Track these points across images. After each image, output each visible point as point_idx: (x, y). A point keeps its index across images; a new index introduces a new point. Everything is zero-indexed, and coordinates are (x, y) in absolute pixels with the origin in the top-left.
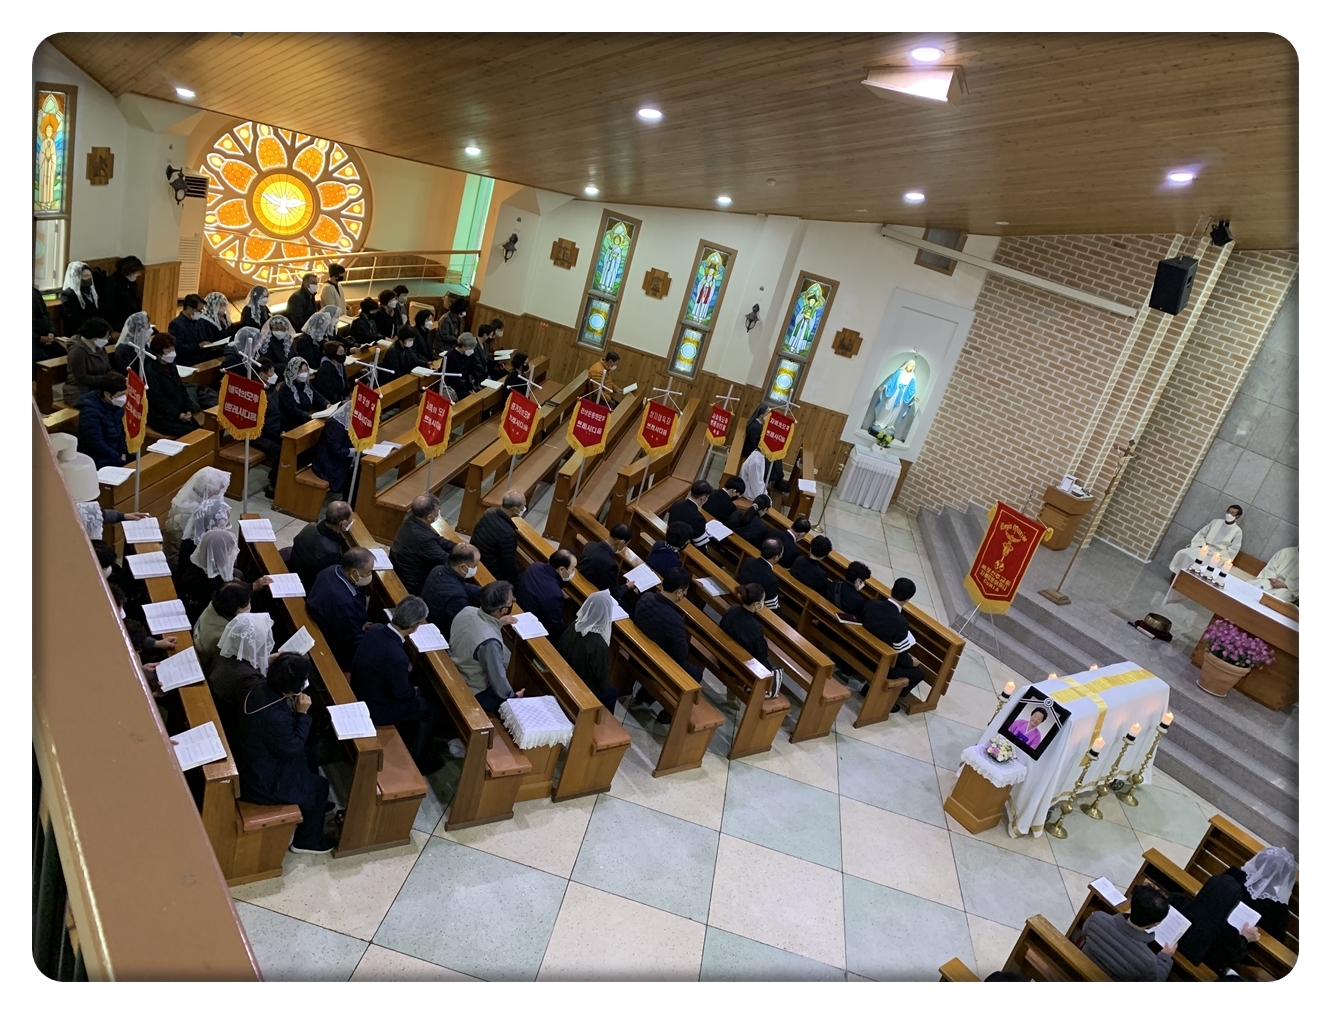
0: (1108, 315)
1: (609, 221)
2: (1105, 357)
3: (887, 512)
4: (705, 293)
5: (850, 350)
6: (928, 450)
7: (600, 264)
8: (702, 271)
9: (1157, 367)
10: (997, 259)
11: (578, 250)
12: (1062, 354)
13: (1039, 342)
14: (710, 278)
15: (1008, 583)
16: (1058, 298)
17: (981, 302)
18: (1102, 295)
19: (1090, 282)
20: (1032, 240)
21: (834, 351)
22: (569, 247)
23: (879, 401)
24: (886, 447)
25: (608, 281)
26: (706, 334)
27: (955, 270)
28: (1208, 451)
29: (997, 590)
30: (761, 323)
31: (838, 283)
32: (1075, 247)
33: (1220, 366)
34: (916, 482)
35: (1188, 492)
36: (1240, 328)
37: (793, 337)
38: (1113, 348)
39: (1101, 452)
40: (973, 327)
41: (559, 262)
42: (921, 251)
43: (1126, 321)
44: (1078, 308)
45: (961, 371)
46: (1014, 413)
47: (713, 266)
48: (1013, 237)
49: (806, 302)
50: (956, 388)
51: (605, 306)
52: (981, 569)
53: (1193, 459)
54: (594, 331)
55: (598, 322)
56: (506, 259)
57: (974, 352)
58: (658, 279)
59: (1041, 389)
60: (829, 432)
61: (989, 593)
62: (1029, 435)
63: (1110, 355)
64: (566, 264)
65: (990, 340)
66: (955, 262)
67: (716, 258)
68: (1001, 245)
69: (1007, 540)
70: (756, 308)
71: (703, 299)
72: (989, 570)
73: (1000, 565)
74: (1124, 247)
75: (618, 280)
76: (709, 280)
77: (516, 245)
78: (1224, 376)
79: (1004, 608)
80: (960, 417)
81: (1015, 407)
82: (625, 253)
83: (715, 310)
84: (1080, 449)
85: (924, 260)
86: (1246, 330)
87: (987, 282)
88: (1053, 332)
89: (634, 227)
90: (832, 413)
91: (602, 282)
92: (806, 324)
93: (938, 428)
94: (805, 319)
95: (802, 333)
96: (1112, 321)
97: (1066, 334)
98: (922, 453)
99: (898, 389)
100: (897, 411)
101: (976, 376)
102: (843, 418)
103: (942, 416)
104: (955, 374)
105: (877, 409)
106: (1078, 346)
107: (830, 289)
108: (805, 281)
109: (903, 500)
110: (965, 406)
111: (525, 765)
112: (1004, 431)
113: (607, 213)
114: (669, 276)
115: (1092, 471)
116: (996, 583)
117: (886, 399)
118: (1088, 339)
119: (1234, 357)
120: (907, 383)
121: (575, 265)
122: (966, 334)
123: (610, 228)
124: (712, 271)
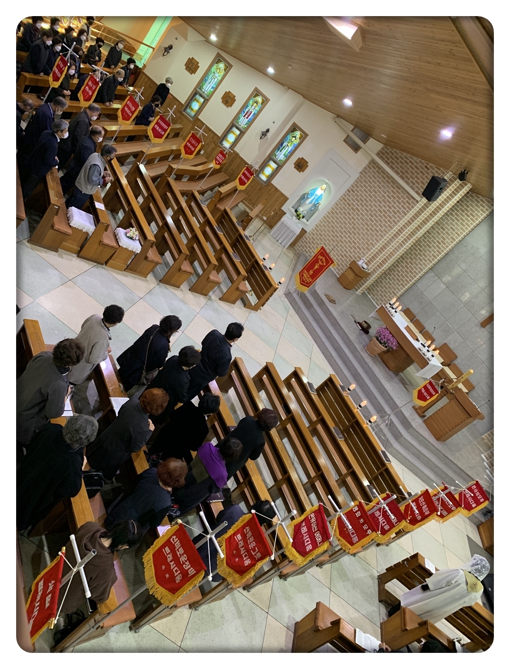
0: (410, 196)
1: (218, 59)
2: (401, 214)
3: (287, 248)
4: (248, 114)
5: (301, 168)
6: (316, 229)
7: (207, 78)
8: (251, 102)
9: (419, 228)
10: (378, 154)
11: (199, 67)
12: (385, 206)
13: (378, 198)
14: (253, 107)
15: (311, 280)
16: (394, 182)
17: (364, 171)
18: (411, 187)
19: (409, 179)
20: (395, 152)
21: (294, 166)
22: (195, 64)
23: (304, 198)
24: (298, 219)
25: (207, 88)
26: (242, 133)
27: (359, 152)
28: (425, 273)
29: (306, 282)
30: (267, 139)
31: (308, 135)
32: (410, 162)
33: (444, 239)
34: (305, 241)
35: (410, 288)
36: (459, 226)
37: (279, 152)
38: (405, 211)
39: (381, 255)
40: (356, 181)
41: (188, 69)
42: (348, 136)
43: (415, 202)
44: (400, 189)
45: (343, 199)
46: (355, 225)
47: (257, 102)
48: (389, 147)
49: (291, 138)
50: (338, 206)
51: (202, 100)
52: (304, 272)
53: (417, 274)
54: (192, 109)
55: (195, 106)
56: (164, 55)
57: (352, 192)
58: (230, 97)
59: (370, 219)
60: (278, 203)
61: (303, 282)
62: (357, 237)
63: (403, 214)
64: (191, 71)
65: (360, 190)
66: (361, 148)
67: (259, 99)
68: (383, 149)
70: (268, 131)
71: (247, 116)
72: (307, 273)
73: (311, 272)
74: (428, 169)
75: (212, 90)
76: (253, 109)
77: (170, 51)
78: (444, 244)
79: (306, 290)
80: (334, 219)
81: (357, 222)
82: (220, 78)
83: (250, 124)
84: (374, 250)
85: (348, 141)
86: (461, 228)
87: (370, 163)
88: (385, 196)
89: (228, 67)
90: (283, 195)
91: (204, 87)
92: (287, 148)
93: (324, 221)
94: (288, 145)
95: (284, 152)
96: (410, 200)
97: (390, 198)
98: (313, 229)
99: (314, 196)
100: (311, 205)
101: (348, 203)
102: (286, 199)
103: (327, 216)
104: (340, 199)
105: (302, 201)
106: (392, 205)
107: (304, 136)
108: (294, 128)
109: (296, 247)
110: (338, 215)
111: (69, 231)
112: (349, 231)
113: (218, 55)
114: (235, 98)
115: (375, 262)
116: (307, 279)
117: (308, 198)
118: (397, 204)
119: (452, 238)
120: (319, 194)
121: (195, 73)
122: (351, 183)
123: (217, 63)
124: (255, 104)
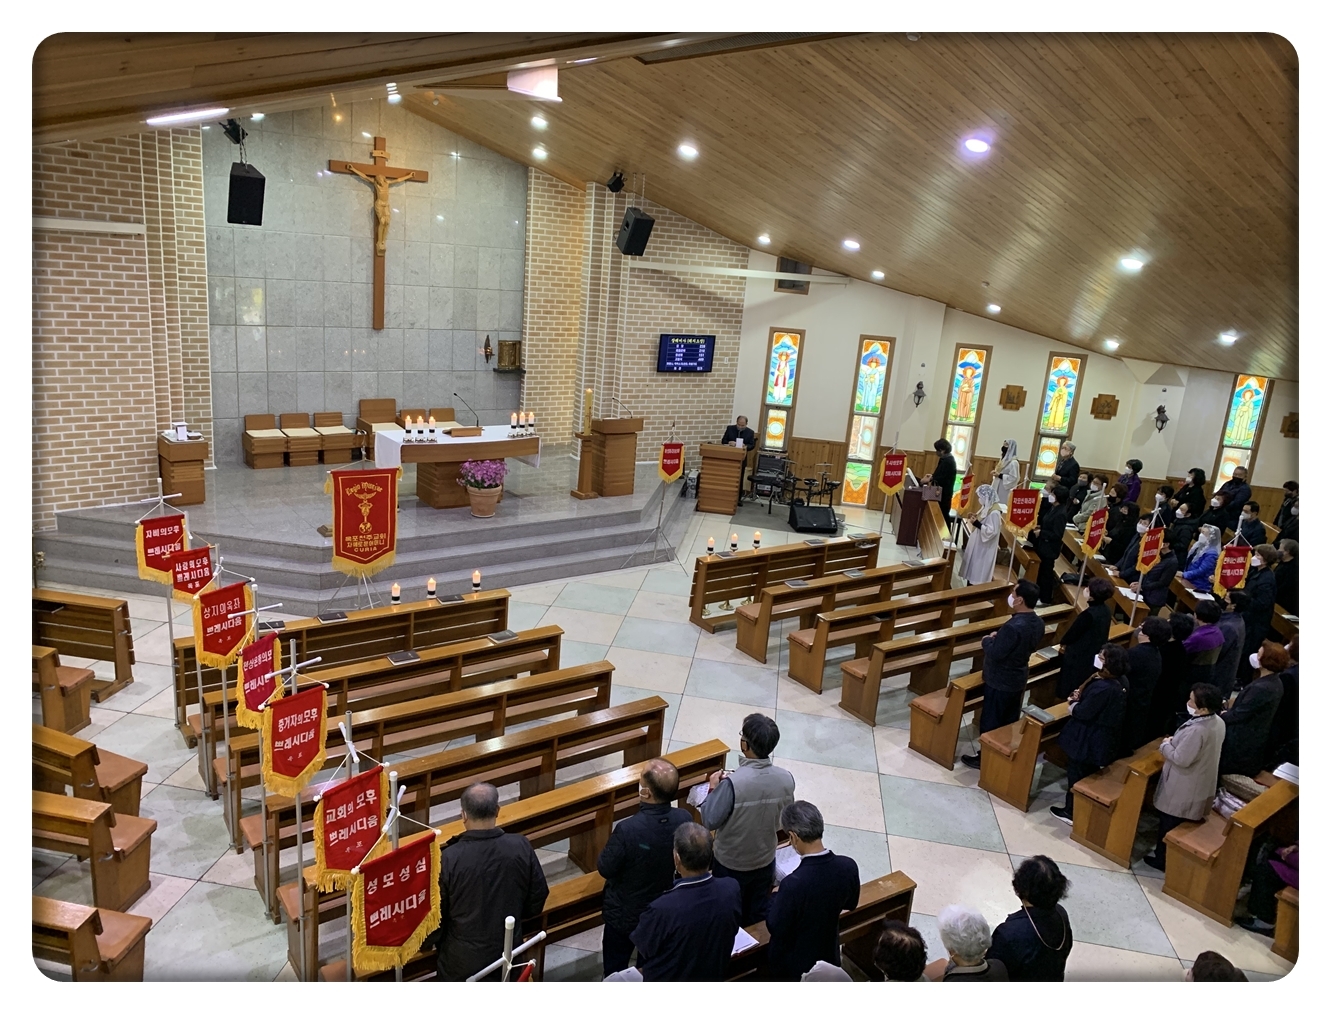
0: (109, 238)
15: (382, 536)
18: (89, 217)
28: (211, 341)
29: (375, 549)
43: (133, 240)
44: (67, 240)
52: (345, 543)
61: (365, 557)
63: (136, 282)
69: (361, 501)
72: (355, 538)
73: (364, 527)
79: (390, 559)
96: (119, 244)
106: (92, 283)
116: (371, 543)
118: (100, 272)
